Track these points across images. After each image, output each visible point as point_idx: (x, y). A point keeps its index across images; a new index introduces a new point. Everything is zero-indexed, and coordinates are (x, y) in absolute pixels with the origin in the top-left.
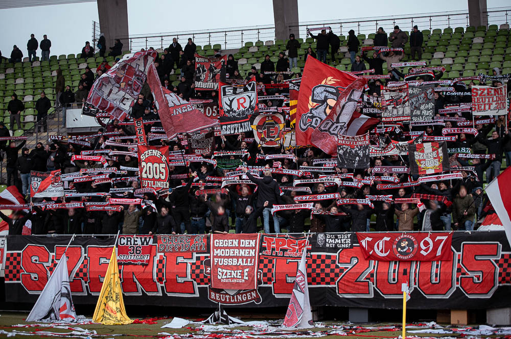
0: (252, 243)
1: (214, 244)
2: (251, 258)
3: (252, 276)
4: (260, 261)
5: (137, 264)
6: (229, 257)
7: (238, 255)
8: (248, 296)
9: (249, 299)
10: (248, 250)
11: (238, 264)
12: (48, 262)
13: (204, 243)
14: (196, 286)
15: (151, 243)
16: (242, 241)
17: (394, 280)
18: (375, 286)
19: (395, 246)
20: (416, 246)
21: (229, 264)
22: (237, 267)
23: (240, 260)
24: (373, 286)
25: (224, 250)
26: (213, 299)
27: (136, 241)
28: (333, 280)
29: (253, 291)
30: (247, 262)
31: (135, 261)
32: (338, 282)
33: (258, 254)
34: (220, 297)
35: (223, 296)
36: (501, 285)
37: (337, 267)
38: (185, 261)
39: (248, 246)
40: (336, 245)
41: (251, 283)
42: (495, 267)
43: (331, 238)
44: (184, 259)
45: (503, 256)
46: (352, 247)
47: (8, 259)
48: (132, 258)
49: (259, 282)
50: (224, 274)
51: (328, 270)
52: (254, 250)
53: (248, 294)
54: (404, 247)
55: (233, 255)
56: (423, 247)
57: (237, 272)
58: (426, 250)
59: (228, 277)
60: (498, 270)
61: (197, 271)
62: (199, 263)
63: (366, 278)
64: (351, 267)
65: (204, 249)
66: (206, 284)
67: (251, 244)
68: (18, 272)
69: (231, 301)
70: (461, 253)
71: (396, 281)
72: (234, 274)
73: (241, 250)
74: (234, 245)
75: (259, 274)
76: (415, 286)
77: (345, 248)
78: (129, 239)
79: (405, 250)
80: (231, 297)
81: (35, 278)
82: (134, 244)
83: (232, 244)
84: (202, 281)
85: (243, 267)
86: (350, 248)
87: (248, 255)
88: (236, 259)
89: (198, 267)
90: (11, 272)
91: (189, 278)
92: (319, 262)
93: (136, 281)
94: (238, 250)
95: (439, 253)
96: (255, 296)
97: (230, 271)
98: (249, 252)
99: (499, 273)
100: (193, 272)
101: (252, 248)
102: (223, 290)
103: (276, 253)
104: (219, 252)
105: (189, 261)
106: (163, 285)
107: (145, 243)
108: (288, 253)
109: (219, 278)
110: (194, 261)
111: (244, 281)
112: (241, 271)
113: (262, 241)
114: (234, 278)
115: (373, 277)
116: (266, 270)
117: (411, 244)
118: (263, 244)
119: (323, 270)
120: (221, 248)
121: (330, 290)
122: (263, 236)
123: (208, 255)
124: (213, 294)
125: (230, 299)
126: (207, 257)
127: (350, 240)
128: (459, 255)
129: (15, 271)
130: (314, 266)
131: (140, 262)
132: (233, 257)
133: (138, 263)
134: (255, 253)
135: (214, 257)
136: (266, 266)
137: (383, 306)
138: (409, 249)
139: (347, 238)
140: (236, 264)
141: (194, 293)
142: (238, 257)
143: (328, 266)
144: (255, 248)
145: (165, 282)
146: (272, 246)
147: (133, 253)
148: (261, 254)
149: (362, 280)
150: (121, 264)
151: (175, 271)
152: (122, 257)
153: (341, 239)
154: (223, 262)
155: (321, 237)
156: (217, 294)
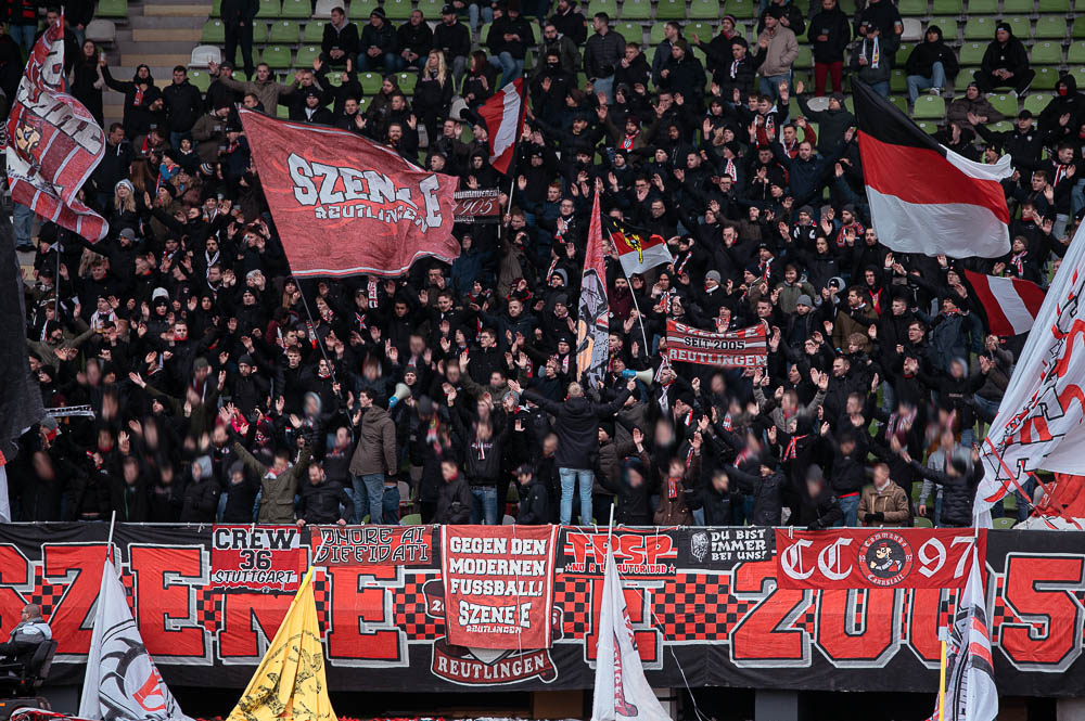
0: (539, 547)
1: (448, 546)
2: (538, 579)
3: (540, 621)
4: (558, 587)
5: (260, 593)
6: (484, 577)
7: (506, 573)
8: (527, 666)
9: (527, 671)
10: (530, 562)
11: (507, 593)
12: (27, 583)
13: (425, 545)
14: (405, 643)
15: (296, 543)
16: (514, 541)
17: (858, 627)
18: (815, 641)
19: (862, 558)
20: (909, 557)
21: (485, 592)
22: (506, 600)
23: (511, 584)
24: (810, 641)
25: (472, 561)
26: (442, 673)
27: (259, 539)
28: (722, 629)
29: (538, 653)
30: (526, 588)
31: (255, 585)
32: (733, 634)
33: (553, 571)
34: (459, 668)
35: (466, 666)
37: (732, 600)
38: (380, 584)
39: (530, 552)
40: (734, 553)
41: (536, 635)
42: (1077, 607)
43: (720, 540)
44: (376, 579)
46: (768, 557)
48: (249, 578)
49: (555, 633)
50: (474, 614)
51: (711, 609)
52: (543, 563)
54: (884, 561)
55: (494, 572)
56: (925, 560)
57: (504, 612)
58: (931, 567)
59: (483, 620)
61: (410, 608)
62: (412, 589)
63: (797, 625)
64: (764, 599)
65: (424, 558)
66: (429, 637)
67: (535, 549)
69: (486, 676)
70: (1004, 575)
71: (863, 629)
72: (497, 616)
73: (512, 562)
74: (496, 551)
76: (904, 642)
77: (755, 561)
78: (240, 535)
79: (885, 567)
80: (486, 667)
82: (253, 546)
83: (492, 548)
84: (420, 631)
85: (517, 601)
86: (765, 560)
87: (530, 573)
88: (502, 582)
89: (410, 599)
91: (390, 624)
92: (690, 589)
93: (259, 630)
94: (505, 562)
95: (959, 573)
96: (542, 665)
97: (489, 609)
98: (532, 566)
100: (399, 609)
101: (539, 558)
102: (466, 650)
104: (461, 565)
105: (388, 586)
106: (325, 640)
107: (280, 544)
108: (624, 567)
109: (462, 622)
110: (401, 583)
111: (519, 629)
112: (513, 609)
113: (561, 542)
114: (497, 623)
115: (813, 621)
116: (570, 607)
117: (898, 552)
118: (566, 550)
119: (700, 608)
120: (465, 556)
121: (714, 651)
122: (564, 532)
123: (437, 571)
124: (443, 661)
125: (481, 672)
126: (433, 576)
127: (763, 542)
128: (1000, 579)
130: (680, 599)
131: (269, 589)
132: (493, 577)
133: (263, 589)
134: (545, 569)
135: (450, 576)
136: (570, 597)
137: (832, 685)
138: (894, 564)
139: (758, 538)
140: (501, 593)
141: (398, 659)
142: (505, 578)
143: (712, 599)
144: (544, 557)
145: (329, 634)
146: (587, 552)
147: (250, 567)
148: (560, 570)
149: (788, 628)
150: (221, 591)
151: (357, 607)
152: (224, 577)
153: (744, 540)
154: (472, 588)
155: (698, 539)
156: (452, 662)
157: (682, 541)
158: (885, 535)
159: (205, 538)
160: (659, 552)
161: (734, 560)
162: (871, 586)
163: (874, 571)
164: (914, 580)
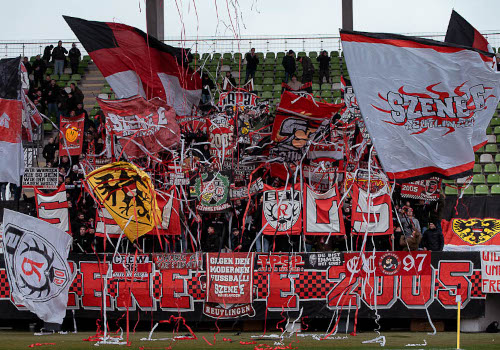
0: (247, 261)
1: (209, 261)
2: (246, 274)
3: (248, 291)
4: (255, 277)
6: (224, 274)
7: (233, 272)
8: (242, 310)
9: (242, 312)
10: (243, 268)
14: (193, 301)
15: (147, 261)
16: (236, 259)
17: (379, 292)
19: (380, 264)
20: (399, 263)
21: (225, 280)
22: (234, 283)
23: (236, 277)
24: (360, 298)
25: (219, 267)
27: (132, 259)
28: (324, 294)
29: (247, 305)
30: (242, 278)
32: (328, 296)
33: (253, 271)
34: (215, 311)
35: (217, 311)
36: (472, 298)
37: (327, 282)
38: (181, 277)
39: (243, 264)
40: (327, 263)
41: (247, 298)
42: (469, 282)
43: (322, 257)
45: (474, 272)
48: (128, 275)
49: (254, 296)
50: (221, 290)
51: (319, 286)
52: (248, 268)
53: (242, 308)
54: (389, 265)
56: (406, 264)
57: (233, 288)
58: (409, 267)
59: (225, 292)
60: (471, 285)
61: (194, 287)
62: (195, 279)
63: (354, 291)
64: (340, 281)
66: (202, 299)
68: (6, 289)
69: (226, 315)
70: (438, 270)
72: (230, 290)
73: (236, 268)
75: (254, 289)
76: (398, 298)
77: (336, 266)
78: (124, 258)
79: (390, 267)
80: (226, 311)
82: (129, 262)
83: (228, 262)
84: (198, 296)
85: (239, 283)
86: (340, 265)
87: (243, 272)
88: (232, 276)
89: (194, 283)
91: (186, 293)
92: (310, 278)
93: (133, 296)
94: (233, 268)
95: (420, 269)
96: (249, 310)
97: (227, 287)
99: (472, 288)
100: (190, 287)
103: (272, 269)
104: (215, 269)
105: (185, 278)
106: (159, 300)
107: (141, 261)
109: (216, 293)
110: (190, 277)
111: (240, 295)
112: (237, 287)
113: (256, 259)
114: (230, 293)
115: (361, 290)
118: (258, 262)
119: (314, 285)
120: (217, 265)
121: (320, 303)
122: (257, 255)
123: (205, 272)
124: (208, 308)
125: (224, 313)
126: (203, 274)
127: (340, 258)
130: (306, 282)
132: (228, 274)
134: (250, 271)
135: (210, 274)
136: (260, 282)
137: (369, 316)
138: (393, 266)
139: (337, 257)
140: (232, 280)
141: (189, 308)
143: (319, 282)
144: (249, 265)
145: (161, 298)
146: (267, 263)
148: (256, 271)
149: (351, 292)
150: (117, 281)
151: (173, 287)
152: (118, 275)
153: (331, 257)
154: (220, 279)
155: (312, 257)
156: (212, 309)
157: (306, 258)
158: (389, 254)
159: (110, 258)
160: (296, 263)
162: (384, 275)
163: (385, 269)
164: (401, 272)
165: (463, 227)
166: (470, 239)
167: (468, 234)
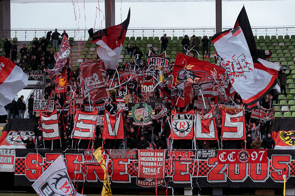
0: (162, 154)
1: (140, 154)
2: (161, 162)
3: (162, 172)
4: (166, 164)
5: (96, 165)
6: (149, 162)
7: (154, 160)
9: (159, 184)
10: (159, 158)
11: (154, 165)
12: (42, 163)
13: (134, 154)
14: (130, 177)
15: (104, 154)
16: (156, 153)
17: (238, 172)
19: (238, 156)
20: (249, 156)
21: (149, 165)
22: (153, 167)
23: (155, 163)
24: (226, 176)
25: (146, 158)
26: (139, 184)
28: (205, 174)
29: (161, 179)
30: (159, 164)
31: (95, 163)
32: (208, 175)
33: (165, 160)
34: (143, 183)
35: (144, 183)
36: (291, 176)
37: (208, 166)
38: (124, 163)
39: (159, 156)
40: (208, 155)
41: (161, 175)
42: (289, 167)
43: (204, 152)
45: (292, 162)
46: (216, 156)
47: (16, 162)
48: (93, 162)
50: (146, 170)
51: (203, 169)
53: (159, 181)
55: (151, 160)
56: (253, 157)
57: (154, 170)
58: (254, 158)
59: (149, 172)
60: (290, 169)
61: (131, 169)
62: (131, 164)
63: (223, 172)
64: (215, 166)
65: (134, 157)
66: (135, 176)
67: (161, 155)
68: (24, 169)
69: (149, 185)
70: (271, 160)
71: (239, 173)
72: (152, 170)
75: (166, 170)
76: (248, 176)
77: (213, 157)
78: (91, 152)
79: (243, 158)
81: (35, 172)
83: (150, 155)
84: (134, 174)
85: (157, 167)
86: (215, 157)
87: (159, 161)
88: (153, 163)
89: (131, 167)
90: (19, 169)
91: (126, 173)
93: (96, 174)
94: (153, 158)
95: (261, 159)
96: (162, 182)
97: (150, 169)
99: (291, 170)
100: (129, 169)
101: (162, 157)
102: (145, 179)
103: (176, 159)
104: (143, 159)
105: (126, 163)
106: (111, 176)
108: (182, 159)
109: (144, 172)
110: (129, 163)
111: (157, 174)
113: (167, 153)
114: (152, 172)
115: (227, 171)
117: (246, 155)
118: (168, 155)
119: (200, 169)
120: (144, 157)
121: (204, 179)
122: (167, 151)
123: (137, 160)
124: (139, 181)
126: (136, 161)
127: (215, 153)
129: (21, 169)
130: (195, 166)
131: (98, 164)
132: (151, 162)
133: (96, 164)
134: (163, 160)
135: (140, 161)
137: (231, 186)
138: (246, 158)
139: (213, 152)
141: (128, 181)
142: (154, 162)
143: (203, 166)
145: (112, 175)
146: (173, 155)
147: (93, 159)
148: (167, 160)
149: (221, 173)
150: (87, 165)
151: (119, 169)
152: (87, 162)
153: (210, 152)
154: (146, 164)
155: (199, 152)
156: (141, 181)
158: (243, 151)
159: (83, 152)
160: (190, 155)
161: (208, 157)
162: (240, 163)
163: (241, 159)
164: (250, 161)
165: (285, 136)
166: (290, 143)
167: (288, 140)
